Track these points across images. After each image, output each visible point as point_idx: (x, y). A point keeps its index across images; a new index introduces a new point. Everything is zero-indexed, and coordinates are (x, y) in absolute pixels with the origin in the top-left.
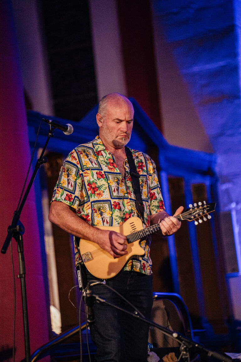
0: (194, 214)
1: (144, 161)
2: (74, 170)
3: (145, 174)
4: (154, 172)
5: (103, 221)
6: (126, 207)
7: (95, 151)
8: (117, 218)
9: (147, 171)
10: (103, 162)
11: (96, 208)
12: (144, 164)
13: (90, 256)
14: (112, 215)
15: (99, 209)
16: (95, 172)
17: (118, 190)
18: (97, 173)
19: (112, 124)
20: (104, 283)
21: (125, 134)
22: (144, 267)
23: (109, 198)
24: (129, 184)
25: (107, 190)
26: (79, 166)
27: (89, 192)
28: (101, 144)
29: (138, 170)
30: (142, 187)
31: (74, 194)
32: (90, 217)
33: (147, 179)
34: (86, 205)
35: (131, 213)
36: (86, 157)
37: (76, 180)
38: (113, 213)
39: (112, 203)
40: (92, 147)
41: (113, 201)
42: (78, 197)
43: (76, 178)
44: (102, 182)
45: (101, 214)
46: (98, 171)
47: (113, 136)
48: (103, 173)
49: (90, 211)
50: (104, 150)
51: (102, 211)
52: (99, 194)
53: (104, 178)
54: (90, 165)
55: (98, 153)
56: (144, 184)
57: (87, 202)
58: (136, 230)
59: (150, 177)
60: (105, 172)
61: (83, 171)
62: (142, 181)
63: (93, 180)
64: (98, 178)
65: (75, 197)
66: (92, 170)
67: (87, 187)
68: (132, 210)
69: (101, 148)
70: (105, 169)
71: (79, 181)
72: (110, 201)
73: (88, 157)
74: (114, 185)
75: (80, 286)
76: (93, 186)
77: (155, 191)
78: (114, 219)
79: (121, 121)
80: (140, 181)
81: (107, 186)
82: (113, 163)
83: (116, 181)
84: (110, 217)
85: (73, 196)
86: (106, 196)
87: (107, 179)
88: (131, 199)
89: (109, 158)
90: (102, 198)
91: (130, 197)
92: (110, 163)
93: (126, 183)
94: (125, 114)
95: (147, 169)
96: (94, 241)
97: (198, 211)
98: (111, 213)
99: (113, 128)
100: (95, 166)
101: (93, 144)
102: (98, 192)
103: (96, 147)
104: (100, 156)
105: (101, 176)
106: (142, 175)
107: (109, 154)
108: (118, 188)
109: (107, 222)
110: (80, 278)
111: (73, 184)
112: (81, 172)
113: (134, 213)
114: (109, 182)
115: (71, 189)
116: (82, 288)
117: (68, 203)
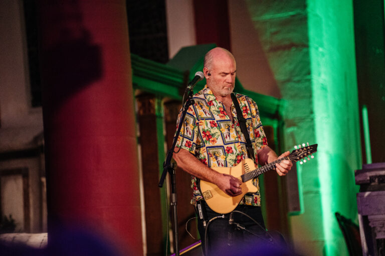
0: (300, 155)
1: (247, 105)
2: (192, 120)
3: (250, 117)
4: (257, 113)
5: (219, 164)
6: (238, 150)
7: (207, 102)
8: (231, 161)
9: (251, 114)
10: (214, 112)
11: (211, 153)
12: (248, 108)
13: (210, 194)
14: (226, 159)
15: (214, 154)
16: (208, 121)
17: (229, 136)
18: (210, 123)
19: (219, 77)
20: (223, 217)
21: (230, 85)
22: (256, 200)
23: (222, 144)
24: (239, 129)
25: (220, 137)
26: (195, 116)
27: (204, 139)
28: (212, 94)
29: (244, 114)
30: (249, 130)
31: (192, 140)
32: (207, 161)
33: (252, 121)
34: (202, 149)
35: (242, 155)
36: (200, 108)
37: (194, 128)
38: (226, 158)
39: (226, 149)
40: (204, 98)
41: (225, 147)
42: (195, 144)
43: (193, 127)
44: (215, 130)
45: (216, 158)
46: (211, 121)
47: (220, 87)
48: (216, 122)
49: (206, 154)
50: (215, 100)
51: (217, 155)
52: (213, 141)
53: (216, 126)
54: (204, 116)
55: (210, 104)
56: (250, 127)
57: (202, 147)
58: (249, 170)
59: (254, 119)
60: (217, 121)
61: (199, 120)
62: (249, 124)
63: (207, 128)
64: (212, 127)
65: (193, 143)
66: (206, 119)
67: (202, 134)
68: (243, 152)
69: (212, 98)
70: (217, 118)
71: (196, 129)
72: (223, 147)
73: (202, 108)
74: (225, 132)
75: (201, 218)
76: (207, 134)
77: (259, 130)
78: (228, 163)
79: (227, 74)
80: (247, 125)
81: (220, 133)
82: (223, 111)
83: (227, 127)
84: (224, 161)
85: (192, 142)
86: (219, 142)
87: (219, 127)
88: (241, 142)
89: (220, 107)
90: (216, 144)
91: (240, 141)
92: (220, 111)
93: (236, 129)
94: (230, 68)
95: (251, 111)
96: (214, 183)
97: (303, 153)
98: (225, 157)
99: (220, 80)
100: (208, 116)
101: (204, 94)
102: (212, 139)
103: (208, 97)
104: (212, 106)
105: (214, 125)
106: (248, 119)
107: (220, 103)
108: (229, 133)
109: (222, 165)
110: (200, 211)
111: (191, 132)
112: (197, 121)
113: (245, 154)
114: (221, 130)
115: (190, 136)
116: (202, 219)
117: (187, 149)
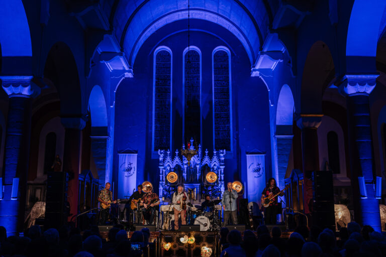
82: (107, 192)
86: (106, 197)
105: (105, 194)
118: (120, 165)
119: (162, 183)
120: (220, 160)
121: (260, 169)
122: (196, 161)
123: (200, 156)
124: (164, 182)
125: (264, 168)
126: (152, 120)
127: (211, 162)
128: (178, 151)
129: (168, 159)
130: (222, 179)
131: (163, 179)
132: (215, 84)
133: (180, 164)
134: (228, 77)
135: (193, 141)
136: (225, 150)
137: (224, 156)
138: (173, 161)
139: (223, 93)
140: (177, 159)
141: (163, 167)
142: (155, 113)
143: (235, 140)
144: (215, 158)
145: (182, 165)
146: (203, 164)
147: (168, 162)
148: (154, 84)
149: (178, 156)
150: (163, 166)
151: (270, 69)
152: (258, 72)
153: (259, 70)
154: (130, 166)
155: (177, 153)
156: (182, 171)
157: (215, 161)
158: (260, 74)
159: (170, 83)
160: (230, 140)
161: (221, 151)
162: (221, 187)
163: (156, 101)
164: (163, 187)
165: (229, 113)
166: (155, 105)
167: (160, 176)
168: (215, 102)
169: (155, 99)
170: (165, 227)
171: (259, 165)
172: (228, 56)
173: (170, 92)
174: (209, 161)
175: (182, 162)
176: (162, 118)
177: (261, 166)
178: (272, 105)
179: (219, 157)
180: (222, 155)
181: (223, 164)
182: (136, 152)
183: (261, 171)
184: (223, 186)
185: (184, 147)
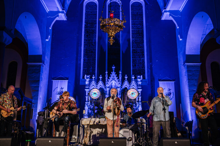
1: (15, 97)
13: (3, 113)
15: (6, 105)
19: (11, 91)
28: (8, 93)
33: (15, 100)
43: (2, 99)
44: (7, 100)
49: (4, 105)
52: (6, 102)
55: (7, 95)
58: (12, 109)
67: (4, 101)
68: (12, 106)
74: (9, 101)
79: (13, 91)
82: (9, 97)
86: (8, 103)
91: (12, 103)
93: (11, 101)
96: (4, 110)
97: (24, 107)
98: (8, 106)
100: (6, 97)
101: (6, 93)
105: (7, 99)
112: (4, 98)
118: (53, 89)
119: (88, 103)
120: (137, 84)
121: (171, 93)
122: (117, 84)
123: (120, 80)
124: (89, 103)
125: (174, 93)
126: (81, 54)
127: (130, 86)
128: (102, 76)
129: (93, 83)
130: (140, 100)
131: (88, 100)
132: (132, 27)
133: (103, 87)
134: (143, 22)
135: (114, 68)
136: (141, 76)
137: (141, 81)
138: (97, 84)
139: (138, 33)
140: (101, 83)
141: (88, 90)
142: (84, 49)
143: (149, 70)
144: (133, 83)
145: (105, 88)
146: (123, 87)
147: (93, 85)
148: (83, 26)
149: (101, 80)
150: (88, 88)
151: (178, 11)
152: (168, 13)
153: (169, 11)
154: (61, 90)
155: (101, 78)
156: (105, 93)
157: (133, 85)
158: (170, 15)
159: (96, 26)
160: (144, 70)
161: (139, 77)
162: (139, 107)
163: (85, 40)
164: (88, 106)
165: (144, 49)
166: (84, 42)
167: (86, 98)
168: (132, 41)
169: (84, 38)
170: (85, 141)
171: (170, 90)
172: (142, 6)
173: (96, 33)
174: (128, 85)
175: (105, 86)
176: (89, 53)
177: (171, 91)
178: (181, 40)
179: (137, 82)
180: (139, 80)
181: (140, 87)
182: (67, 79)
183: (172, 95)
184: (140, 106)
185: (106, 73)
